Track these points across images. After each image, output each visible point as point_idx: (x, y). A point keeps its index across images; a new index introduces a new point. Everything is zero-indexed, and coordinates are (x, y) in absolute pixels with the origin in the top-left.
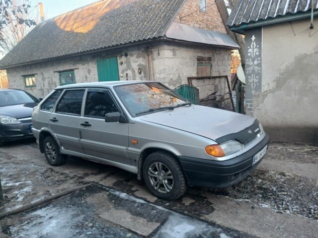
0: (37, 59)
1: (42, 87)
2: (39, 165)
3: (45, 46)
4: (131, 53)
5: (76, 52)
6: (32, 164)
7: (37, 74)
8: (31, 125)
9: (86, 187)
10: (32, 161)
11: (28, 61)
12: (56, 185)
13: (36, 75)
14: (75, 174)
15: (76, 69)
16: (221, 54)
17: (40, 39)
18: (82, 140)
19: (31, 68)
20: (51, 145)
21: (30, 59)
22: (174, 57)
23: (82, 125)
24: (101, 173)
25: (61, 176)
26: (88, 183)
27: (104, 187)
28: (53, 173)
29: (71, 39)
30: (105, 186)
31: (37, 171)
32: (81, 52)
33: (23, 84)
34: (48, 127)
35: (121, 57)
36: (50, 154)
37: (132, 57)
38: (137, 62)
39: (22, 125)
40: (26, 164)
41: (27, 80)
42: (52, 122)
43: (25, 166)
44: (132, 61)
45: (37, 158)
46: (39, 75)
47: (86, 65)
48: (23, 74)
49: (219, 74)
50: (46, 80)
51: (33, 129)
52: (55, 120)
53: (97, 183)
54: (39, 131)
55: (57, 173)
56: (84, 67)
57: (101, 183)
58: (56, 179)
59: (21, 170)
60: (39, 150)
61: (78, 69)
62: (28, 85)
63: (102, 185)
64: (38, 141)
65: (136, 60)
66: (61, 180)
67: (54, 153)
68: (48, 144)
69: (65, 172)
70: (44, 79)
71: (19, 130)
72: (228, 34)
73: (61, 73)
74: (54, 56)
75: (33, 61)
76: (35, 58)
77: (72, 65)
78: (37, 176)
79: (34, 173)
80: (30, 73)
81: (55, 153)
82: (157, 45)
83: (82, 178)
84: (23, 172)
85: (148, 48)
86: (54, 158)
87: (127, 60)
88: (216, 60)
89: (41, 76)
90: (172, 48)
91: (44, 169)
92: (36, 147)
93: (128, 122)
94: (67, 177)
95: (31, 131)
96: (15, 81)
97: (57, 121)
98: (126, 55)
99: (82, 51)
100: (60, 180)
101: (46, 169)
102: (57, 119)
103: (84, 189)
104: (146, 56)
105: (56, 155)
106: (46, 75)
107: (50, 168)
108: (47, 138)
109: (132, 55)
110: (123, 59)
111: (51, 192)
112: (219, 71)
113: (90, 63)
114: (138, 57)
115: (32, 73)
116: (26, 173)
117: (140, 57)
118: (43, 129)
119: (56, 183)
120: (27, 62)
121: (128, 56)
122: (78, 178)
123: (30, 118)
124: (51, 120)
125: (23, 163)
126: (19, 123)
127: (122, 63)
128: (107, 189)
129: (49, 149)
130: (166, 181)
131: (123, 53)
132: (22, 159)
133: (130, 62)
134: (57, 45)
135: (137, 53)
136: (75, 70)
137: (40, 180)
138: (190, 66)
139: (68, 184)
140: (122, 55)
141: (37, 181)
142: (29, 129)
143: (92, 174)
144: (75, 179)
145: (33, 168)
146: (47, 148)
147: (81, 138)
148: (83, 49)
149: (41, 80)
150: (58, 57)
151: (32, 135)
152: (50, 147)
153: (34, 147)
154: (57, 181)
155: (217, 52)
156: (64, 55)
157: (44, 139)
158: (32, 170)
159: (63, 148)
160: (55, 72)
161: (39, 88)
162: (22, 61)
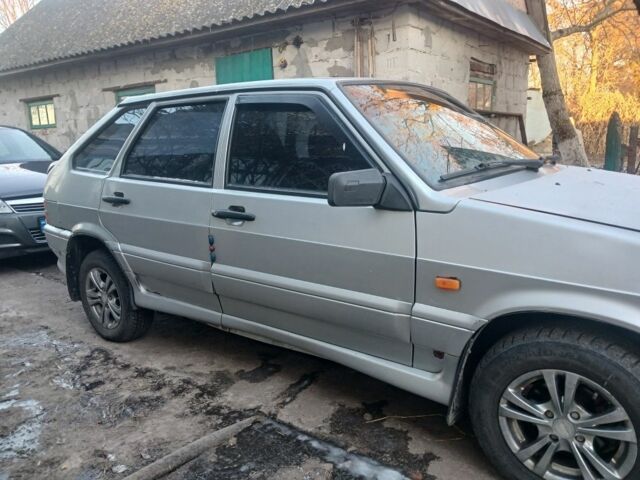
0: (61, 55)
1: (73, 128)
2: (64, 339)
3: (81, 24)
4: (313, 36)
5: (164, 34)
6: (44, 334)
7: (58, 95)
8: (43, 218)
9: (239, 436)
10: (44, 323)
11: (37, 60)
12: (127, 422)
13: (55, 99)
14: (185, 377)
15: (159, 82)
16: (513, 61)
17: (67, 13)
18: (216, 267)
19: (43, 82)
20: (103, 277)
21: (42, 55)
22: (428, 50)
23: (221, 216)
24: (271, 374)
25: (141, 383)
26: (241, 415)
27: (302, 438)
28: (113, 372)
29: (149, 5)
30: (304, 433)
31: (59, 358)
32: (177, 34)
33: (25, 120)
34: (96, 222)
35: (284, 48)
36: (100, 304)
37: (314, 49)
38: (327, 60)
39: (16, 217)
40: (26, 331)
41: (33, 110)
42: (109, 205)
43: (22, 341)
44: (311, 59)
45: (56, 314)
46: (63, 99)
47: (188, 71)
48: (24, 97)
49: (508, 108)
50: (81, 110)
51: (48, 227)
52: (119, 201)
53: (273, 417)
54: (68, 234)
55: (126, 367)
56: (181, 76)
57: (284, 415)
58: (126, 394)
59: (9, 356)
60: (65, 288)
61: (166, 81)
62: (35, 122)
63: (290, 426)
64: (61, 265)
65: (325, 54)
66: (143, 400)
67: (112, 302)
68: (94, 275)
69: (148, 365)
70: (75, 109)
71: (10, 231)
72: (528, 13)
73: (120, 93)
74: (104, 47)
75: (50, 61)
76: (55, 53)
77: (149, 72)
78: (57, 381)
79: (47, 367)
80: (41, 93)
81: (118, 303)
82: (391, 13)
83: (212, 394)
84: (15, 361)
85: (362, 21)
86: (111, 317)
87: (299, 54)
88: (504, 75)
89: (70, 101)
90: (424, 24)
91: (79, 354)
92: (57, 280)
93: (416, 209)
94: (159, 387)
95: (42, 235)
96: (5, 114)
97: (126, 202)
98: (298, 43)
99: (181, 31)
100: (137, 396)
101: (87, 353)
102: (125, 197)
103: (233, 441)
104: (357, 44)
105: (119, 310)
106: (82, 97)
107: (101, 351)
108: (94, 256)
109: (314, 43)
110: (290, 54)
111: (112, 457)
112: (507, 102)
113: (198, 68)
114: (331, 47)
115: (47, 94)
116: (23, 365)
117: (336, 48)
118: (79, 227)
119: (125, 414)
120: (35, 64)
121: (303, 46)
122: (198, 391)
123: (40, 200)
124: (107, 200)
125: (18, 328)
126: (8, 210)
127: (284, 65)
128: (315, 444)
129: (97, 291)
130: (589, 445)
131: (289, 39)
132: (13, 314)
133: (307, 61)
134: (113, 22)
135: (330, 36)
136: (157, 86)
137: (68, 396)
138: (458, 80)
139: (169, 418)
140: (287, 44)
141: (60, 402)
142: (38, 229)
143: (241, 375)
144: (188, 397)
145: (49, 346)
146: (92, 284)
147: (213, 260)
148: (182, 26)
149: (68, 110)
150: (116, 47)
151: (46, 245)
152: (102, 284)
153: (50, 278)
154: (129, 402)
155: (507, 56)
156: (130, 44)
157: (83, 258)
158: (43, 357)
159: (143, 289)
160: (105, 90)
161: (64, 131)
162: (21, 63)
